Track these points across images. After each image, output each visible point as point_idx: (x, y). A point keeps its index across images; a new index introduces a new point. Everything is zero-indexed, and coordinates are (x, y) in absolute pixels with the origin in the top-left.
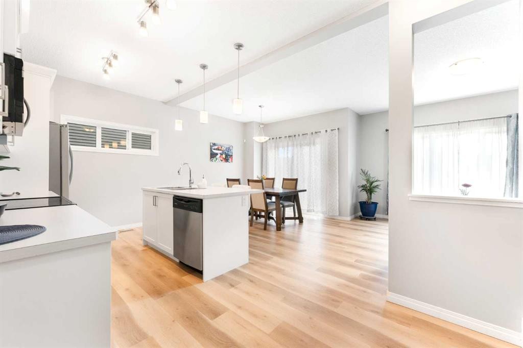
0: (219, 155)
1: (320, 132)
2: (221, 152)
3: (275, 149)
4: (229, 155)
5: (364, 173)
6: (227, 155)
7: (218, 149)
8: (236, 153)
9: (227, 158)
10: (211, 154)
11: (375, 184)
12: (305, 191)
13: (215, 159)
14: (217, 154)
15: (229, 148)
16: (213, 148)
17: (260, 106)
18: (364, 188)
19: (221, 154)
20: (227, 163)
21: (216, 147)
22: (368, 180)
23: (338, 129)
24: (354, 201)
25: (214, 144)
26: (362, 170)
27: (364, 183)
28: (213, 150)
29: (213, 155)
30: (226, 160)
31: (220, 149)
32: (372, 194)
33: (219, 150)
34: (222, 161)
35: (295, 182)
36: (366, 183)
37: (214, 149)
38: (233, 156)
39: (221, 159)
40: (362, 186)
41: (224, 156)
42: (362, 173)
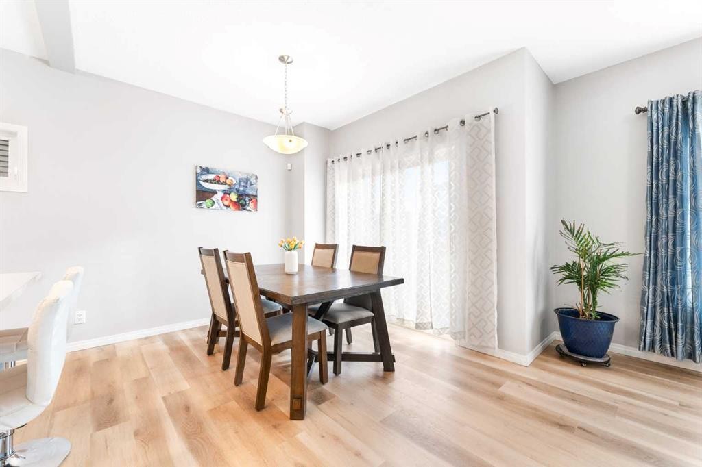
0: (220, 195)
1: (447, 127)
2: (225, 187)
3: (348, 181)
4: (248, 196)
5: (571, 231)
6: (241, 196)
7: (217, 181)
8: (267, 192)
9: (243, 200)
10: (197, 191)
11: (608, 263)
12: (401, 281)
13: (208, 202)
14: (214, 192)
15: (247, 180)
16: (204, 177)
17: (282, 59)
18: (572, 273)
19: (226, 193)
20: (242, 214)
21: (211, 177)
22: (584, 253)
23: (496, 111)
24: (541, 307)
25: (207, 170)
26: (563, 222)
27: (573, 258)
28: (202, 183)
29: (203, 195)
30: (240, 204)
31: (222, 180)
32: (600, 292)
33: (219, 182)
34: (228, 207)
35: (377, 255)
36: (577, 260)
37: (207, 181)
38: (259, 198)
39: (227, 203)
40: (567, 267)
41: (234, 197)
42: (566, 232)
